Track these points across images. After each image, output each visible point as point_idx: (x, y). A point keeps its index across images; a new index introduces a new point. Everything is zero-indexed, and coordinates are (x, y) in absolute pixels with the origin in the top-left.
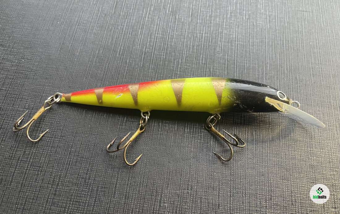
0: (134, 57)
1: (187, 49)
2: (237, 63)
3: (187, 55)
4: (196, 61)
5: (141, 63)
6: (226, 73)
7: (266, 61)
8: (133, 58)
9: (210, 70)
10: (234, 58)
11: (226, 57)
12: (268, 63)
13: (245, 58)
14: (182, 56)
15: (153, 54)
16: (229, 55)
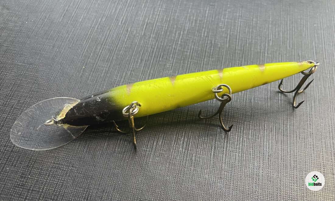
0: (136, 26)
1: (189, 23)
2: (239, 38)
3: (189, 28)
4: (198, 34)
5: (142, 33)
6: (228, 45)
7: (268, 38)
8: (135, 28)
9: (211, 43)
10: (236, 33)
11: (229, 32)
12: (270, 40)
13: (247, 34)
14: (184, 28)
15: (155, 25)
16: (231, 30)
